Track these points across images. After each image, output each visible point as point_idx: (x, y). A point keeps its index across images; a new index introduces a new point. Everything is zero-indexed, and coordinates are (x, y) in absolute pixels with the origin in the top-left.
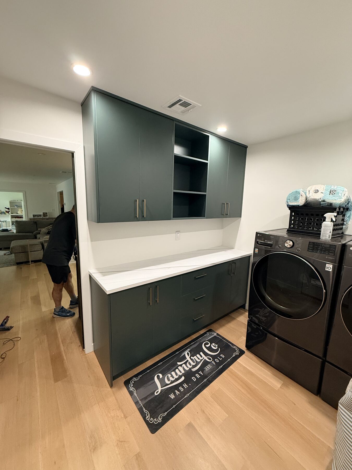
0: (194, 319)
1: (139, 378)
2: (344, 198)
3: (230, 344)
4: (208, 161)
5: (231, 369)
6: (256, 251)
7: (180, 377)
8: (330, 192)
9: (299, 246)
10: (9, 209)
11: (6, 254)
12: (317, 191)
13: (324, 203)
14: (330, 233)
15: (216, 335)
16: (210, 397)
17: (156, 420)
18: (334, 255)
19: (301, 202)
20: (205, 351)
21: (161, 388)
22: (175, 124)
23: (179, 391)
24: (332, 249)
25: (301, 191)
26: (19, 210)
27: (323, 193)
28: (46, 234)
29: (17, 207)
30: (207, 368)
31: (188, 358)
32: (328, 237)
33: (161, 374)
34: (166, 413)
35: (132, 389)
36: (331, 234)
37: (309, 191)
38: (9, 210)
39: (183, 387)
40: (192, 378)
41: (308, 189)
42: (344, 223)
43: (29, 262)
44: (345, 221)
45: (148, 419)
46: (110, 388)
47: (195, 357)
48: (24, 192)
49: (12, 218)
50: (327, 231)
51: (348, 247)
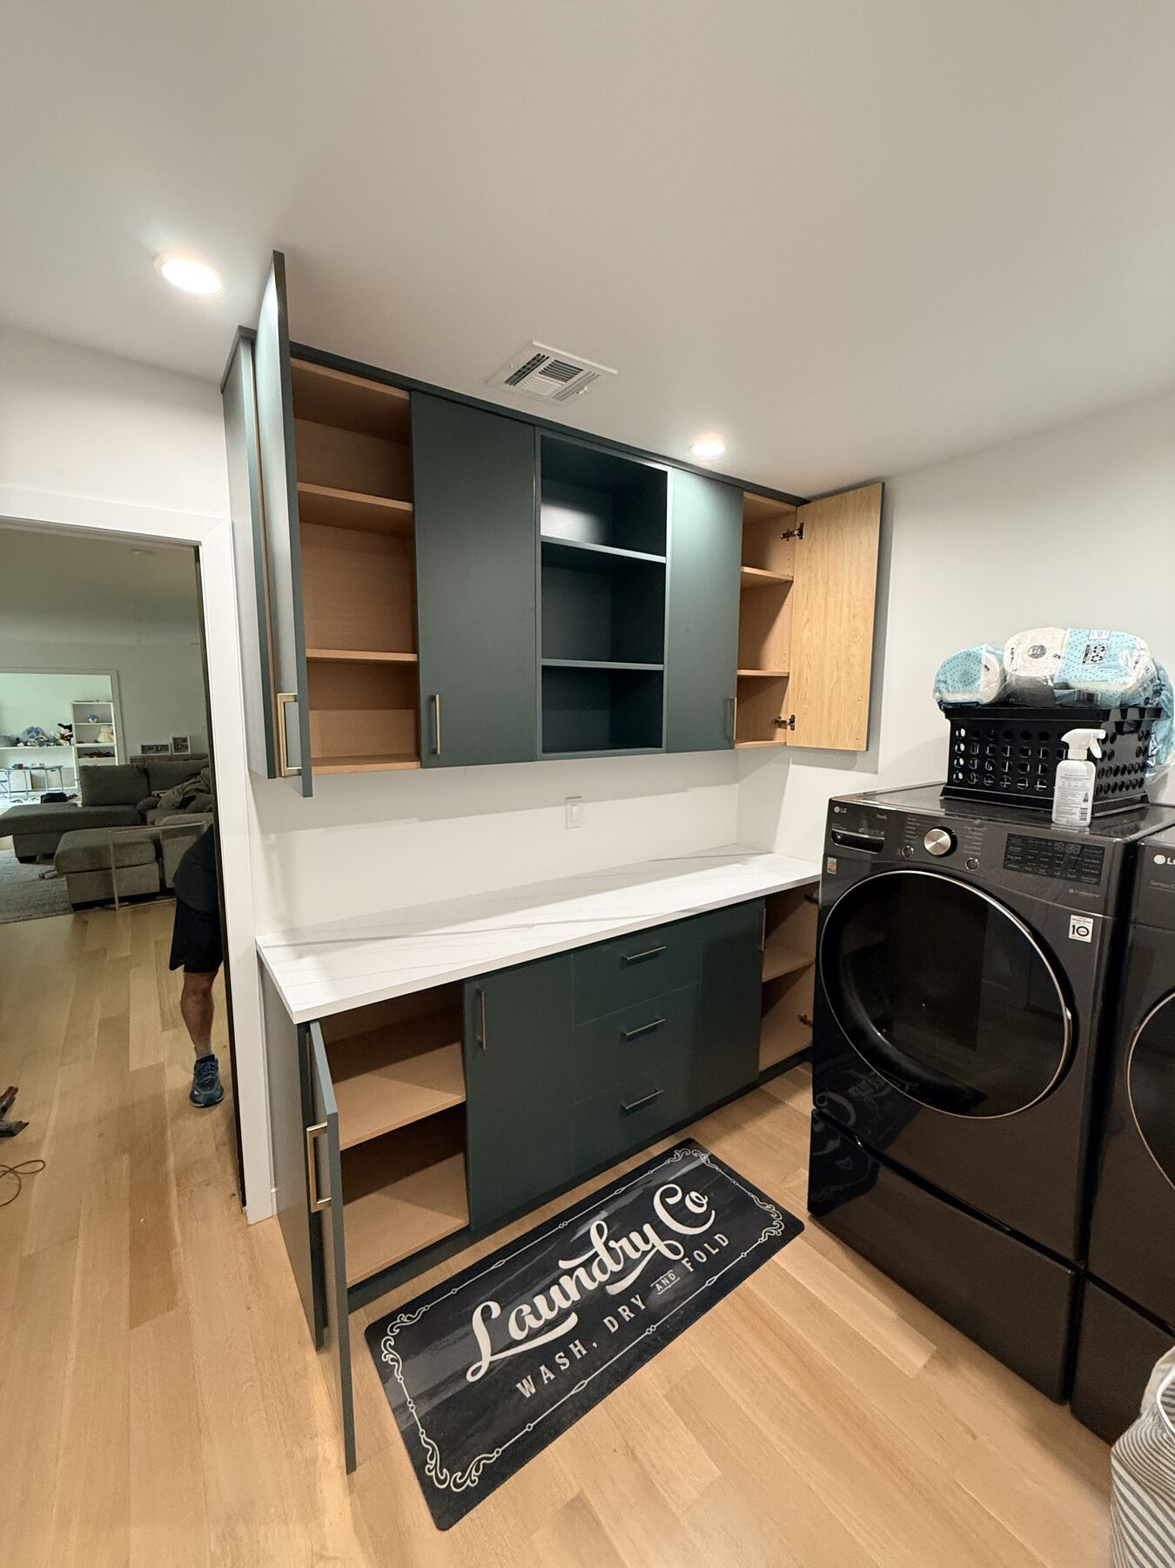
0: (624, 1106)
1: (417, 1316)
2: (1134, 674)
3: (753, 1196)
4: (665, 555)
5: (748, 1289)
6: (829, 866)
7: (563, 1316)
8: (1086, 655)
9: (975, 851)
10: (69, 728)
11: (46, 876)
12: (1038, 652)
13: (1067, 692)
14: (1086, 800)
15: (704, 1162)
16: (665, 1396)
17: (460, 1478)
18: (1098, 883)
19: (984, 691)
20: (662, 1222)
21: (492, 1355)
22: (543, 437)
23: (553, 1367)
24: (1089, 861)
25: (984, 650)
26: (102, 730)
27: (1062, 655)
28: (178, 808)
29: (96, 720)
30: (662, 1285)
31: (598, 1243)
32: (1077, 817)
33: (496, 1304)
34: (498, 1452)
35: (391, 1356)
36: (1089, 805)
37: (1012, 653)
38: (71, 730)
39: (569, 1355)
40: (606, 1321)
41: (1007, 646)
42: (1149, 762)
43: (112, 901)
44: (1150, 754)
45: (433, 1473)
46: (314, 1350)
47: (624, 1242)
48: (116, 674)
49: (79, 757)
50: (1074, 795)
51: (1147, 852)
